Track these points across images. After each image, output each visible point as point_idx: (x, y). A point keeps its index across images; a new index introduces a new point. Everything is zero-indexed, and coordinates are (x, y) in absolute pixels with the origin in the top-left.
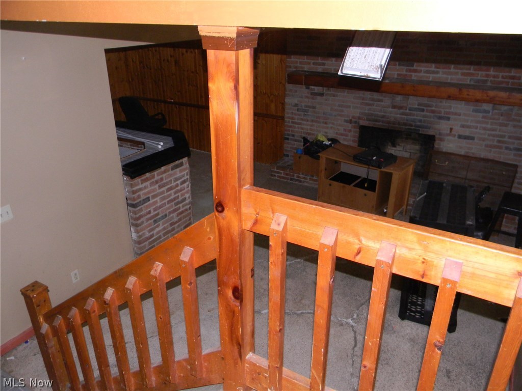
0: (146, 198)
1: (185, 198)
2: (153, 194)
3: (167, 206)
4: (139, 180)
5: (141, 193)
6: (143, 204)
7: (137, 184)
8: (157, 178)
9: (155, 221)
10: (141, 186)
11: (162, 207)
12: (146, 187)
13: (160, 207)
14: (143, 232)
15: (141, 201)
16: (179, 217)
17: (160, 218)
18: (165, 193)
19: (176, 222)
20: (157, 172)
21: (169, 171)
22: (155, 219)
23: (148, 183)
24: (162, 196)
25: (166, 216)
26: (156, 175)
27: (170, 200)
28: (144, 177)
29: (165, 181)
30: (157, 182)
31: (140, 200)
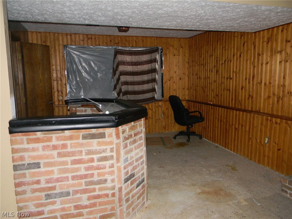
0: (33, 163)
1: (106, 181)
2: (46, 161)
3: (71, 182)
4: (25, 138)
5: (26, 155)
6: (28, 169)
7: (22, 143)
8: (54, 142)
9: (48, 196)
10: (25, 146)
11: (61, 181)
12: (34, 150)
13: (58, 180)
14: (26, 204)
15: (24, 165)
16: (92, 201)
17: (56, 194)
18: (68, 165)
19: (86, 207)
20: (58, 135)
21: (79, 138)
22: (49, 192)
23: (40, 145)
24: (63, 167)
25: (68, 194)
26: (54, 138)
27: (77, 176)
28: (32, 136)
29: (69, 149)
30: (55, 147)
31: (23, 163)
